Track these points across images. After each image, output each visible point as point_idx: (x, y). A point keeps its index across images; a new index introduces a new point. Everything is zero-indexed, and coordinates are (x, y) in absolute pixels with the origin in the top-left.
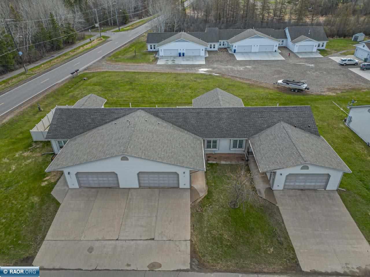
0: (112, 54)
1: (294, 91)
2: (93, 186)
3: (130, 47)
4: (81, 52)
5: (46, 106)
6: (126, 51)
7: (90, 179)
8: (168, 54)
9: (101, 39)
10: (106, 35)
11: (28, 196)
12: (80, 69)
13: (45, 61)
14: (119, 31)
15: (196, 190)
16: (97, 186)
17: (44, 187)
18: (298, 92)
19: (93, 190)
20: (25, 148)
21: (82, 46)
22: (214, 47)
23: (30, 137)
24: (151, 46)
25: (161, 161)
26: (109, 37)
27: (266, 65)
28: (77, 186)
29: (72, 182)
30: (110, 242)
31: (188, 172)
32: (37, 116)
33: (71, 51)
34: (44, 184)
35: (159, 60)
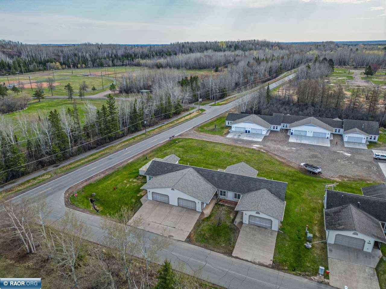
0: (200, 126)
1: (310, 173)
2: (158, 200)
3: (216, 121)
4: (182, 122)
5: (150, 157)
6: (211, 123)
7: (158, 196)
8: (238, 130)
9: (199, 112)
10: (204, 109)
11: (131, 198)
12: (176, 135)
13: (158, 127)
14: (215, 105)
15: (204, 213)
16: (160, 201)
17: (139, 196)
18: (313, 174)
19: (158, 202)
20: (135, 177)
21: (184, 117)
22: (277, 128)
23: (138, 172)
24: (229, 122)
25: (189, 194)
26: (204, 110)
27: (309, 149)
28: (151, 199)
29: (150, 197)
30: (157, 224)
31: (200, 202)
32: (145, 162)
33: (176, 120)
34: (138, 195)
35: (229, 134)
